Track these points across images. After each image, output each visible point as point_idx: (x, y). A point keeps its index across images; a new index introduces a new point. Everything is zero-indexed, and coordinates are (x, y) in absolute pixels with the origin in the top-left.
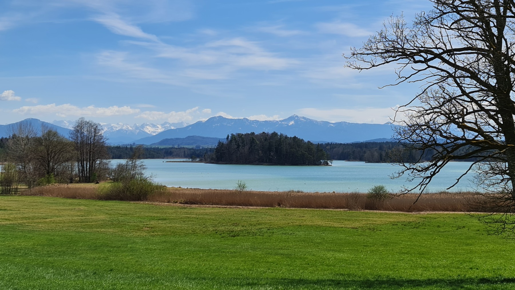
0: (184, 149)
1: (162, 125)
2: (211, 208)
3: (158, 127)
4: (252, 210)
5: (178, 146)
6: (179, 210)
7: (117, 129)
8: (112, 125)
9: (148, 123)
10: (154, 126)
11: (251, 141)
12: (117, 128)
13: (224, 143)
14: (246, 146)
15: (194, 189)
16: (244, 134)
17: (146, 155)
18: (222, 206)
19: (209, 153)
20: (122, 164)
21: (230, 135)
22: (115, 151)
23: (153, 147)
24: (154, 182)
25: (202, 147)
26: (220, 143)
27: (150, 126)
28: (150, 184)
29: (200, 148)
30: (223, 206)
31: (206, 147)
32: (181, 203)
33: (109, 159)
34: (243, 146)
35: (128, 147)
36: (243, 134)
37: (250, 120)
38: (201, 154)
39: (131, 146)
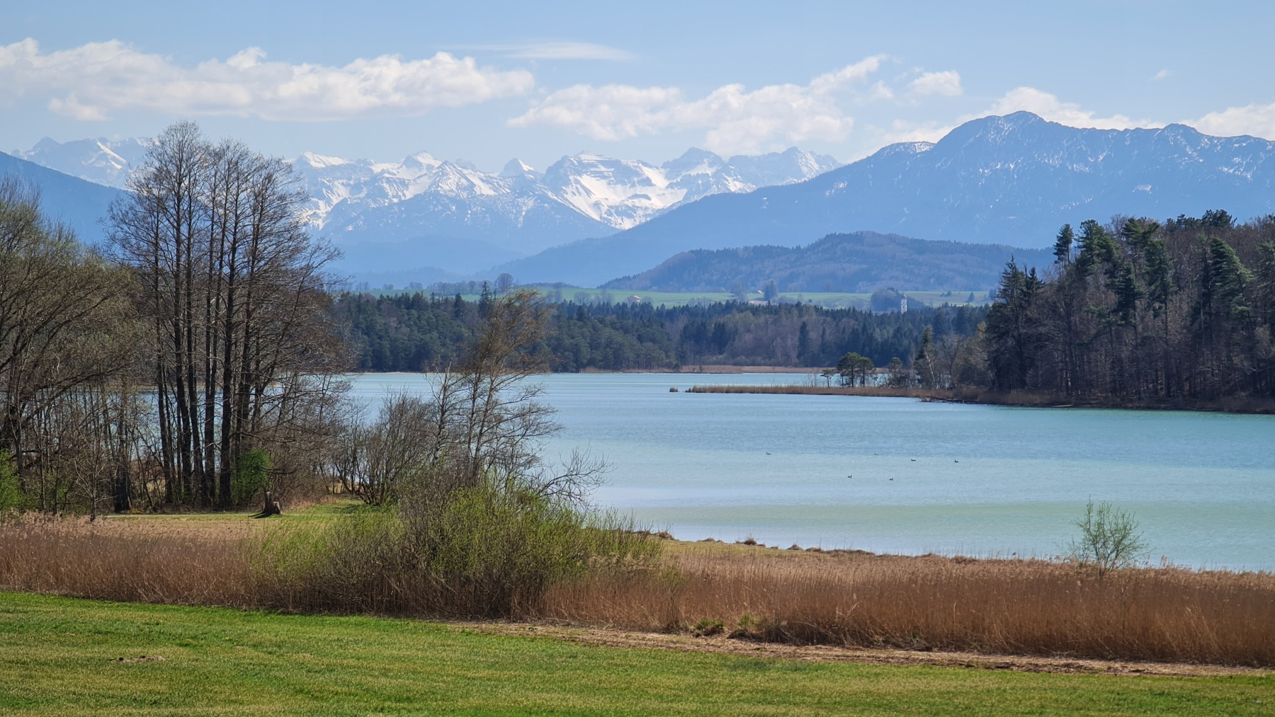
0: (800, 316)
1: (672, 168)
2: (918, 668)
3: (647, 182)
4: (1159, 685)
5: (767, 298)
6: (723, 678)
7: (409, 194)
8: (377, 168)
9: (586, 158)
10: (623, 174)
11: (1206, 268)
12: (403, 184)
13: (1039, 276)
14: (1175, 298)
15: (836, 553)
16: (1162, 221)
17: (576, 350)
18: (984, 659)
19: (952, 339)
20: (414, 403)
21: (1078, 232)
22: (393, 322)
23: (619, 297)
24: (587, 505)
25: (910, 300)
26: (1013, 277)
27: (601, 176)
28: (567, 525)
29: (898, 305)
30: (993, 659)
31: (933, 299)
32: (741, 636)
33: (341, 368)
34: (1154, 297)
35: (465, 298)
36: (1156, 226)
37: (1211, 138)
38: (906, 342)
39: (485, 295)
